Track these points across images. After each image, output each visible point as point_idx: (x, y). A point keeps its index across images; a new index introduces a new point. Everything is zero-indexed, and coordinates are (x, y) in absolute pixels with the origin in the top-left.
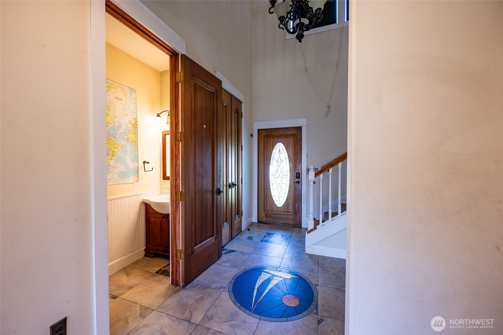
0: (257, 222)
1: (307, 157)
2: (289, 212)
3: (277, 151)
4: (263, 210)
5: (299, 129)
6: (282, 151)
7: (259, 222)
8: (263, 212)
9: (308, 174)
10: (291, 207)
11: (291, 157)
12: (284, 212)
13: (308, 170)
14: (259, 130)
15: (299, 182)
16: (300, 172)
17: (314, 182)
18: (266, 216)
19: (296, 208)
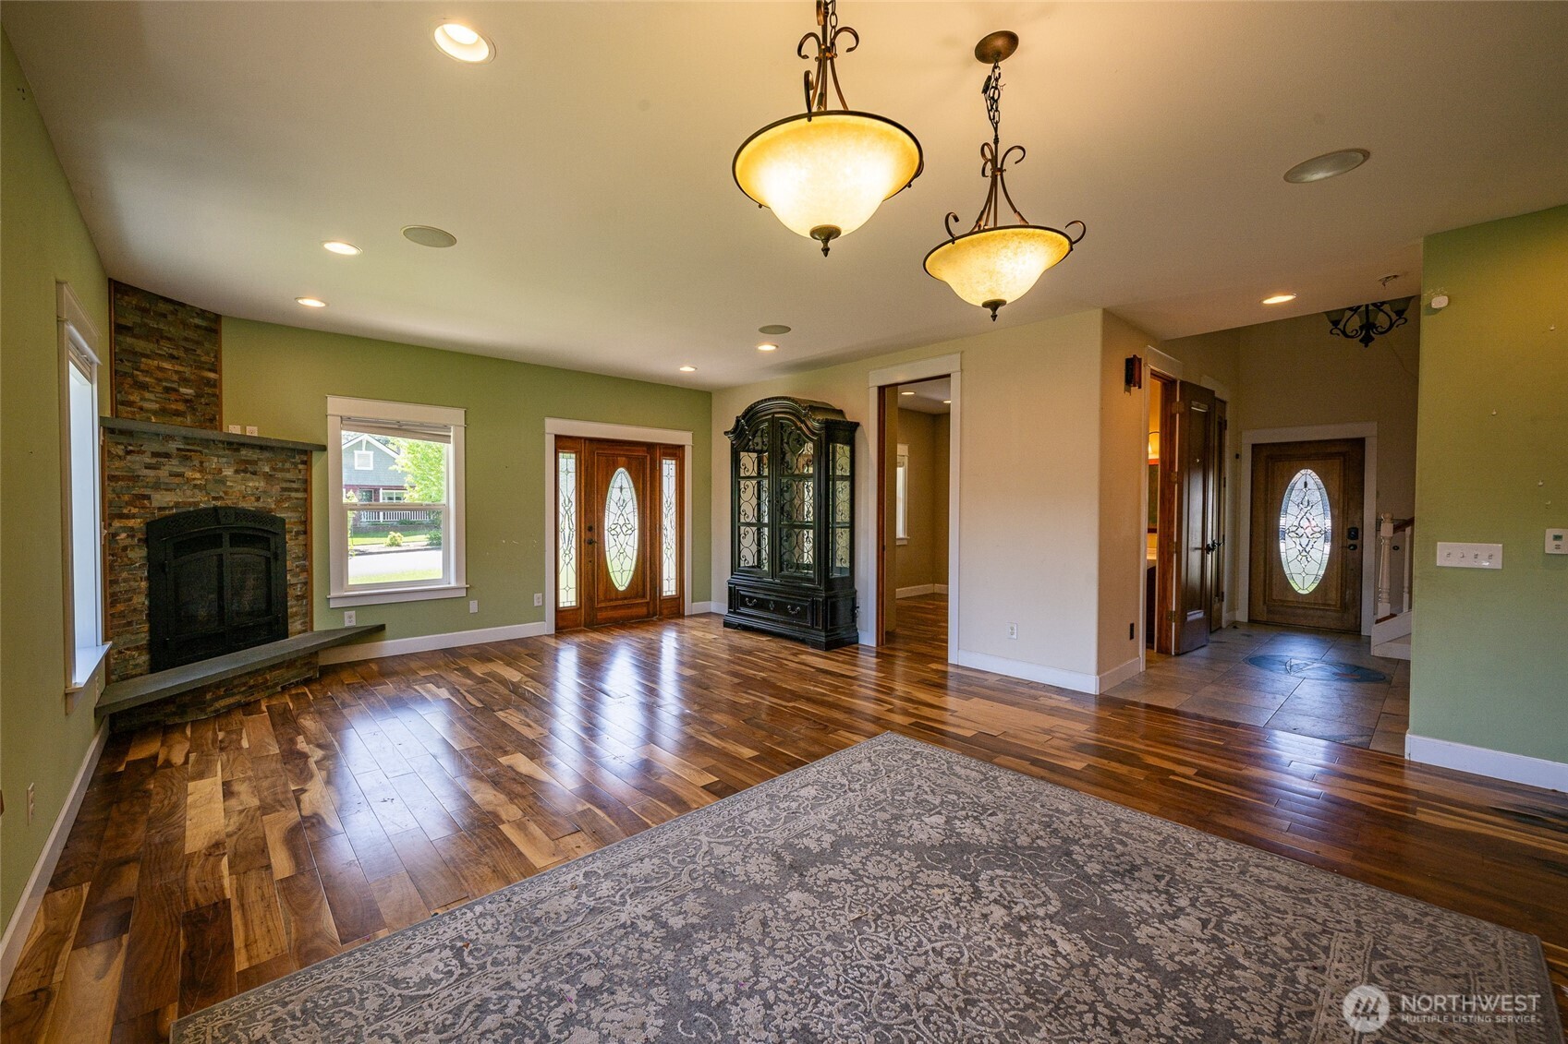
0: (1246, 620)
1: (1377, 497)
2: (1329, 605)
3: (1300, 485)
4: (1262, 598)
5: (1360, 442)
6: (1311, 484)
7: (1252, 621)
8: (1261, 603)
9: (1378, 529)
10: (1333, 596)
11: (1336, 497)
12: (1315, 604)
13: (1379, 523)
14: (1254, 446)
15: (1355, 547)
16: (1357, 525)
17: (1394, 548)
18: (1269, 612)
19: (1347, 597)
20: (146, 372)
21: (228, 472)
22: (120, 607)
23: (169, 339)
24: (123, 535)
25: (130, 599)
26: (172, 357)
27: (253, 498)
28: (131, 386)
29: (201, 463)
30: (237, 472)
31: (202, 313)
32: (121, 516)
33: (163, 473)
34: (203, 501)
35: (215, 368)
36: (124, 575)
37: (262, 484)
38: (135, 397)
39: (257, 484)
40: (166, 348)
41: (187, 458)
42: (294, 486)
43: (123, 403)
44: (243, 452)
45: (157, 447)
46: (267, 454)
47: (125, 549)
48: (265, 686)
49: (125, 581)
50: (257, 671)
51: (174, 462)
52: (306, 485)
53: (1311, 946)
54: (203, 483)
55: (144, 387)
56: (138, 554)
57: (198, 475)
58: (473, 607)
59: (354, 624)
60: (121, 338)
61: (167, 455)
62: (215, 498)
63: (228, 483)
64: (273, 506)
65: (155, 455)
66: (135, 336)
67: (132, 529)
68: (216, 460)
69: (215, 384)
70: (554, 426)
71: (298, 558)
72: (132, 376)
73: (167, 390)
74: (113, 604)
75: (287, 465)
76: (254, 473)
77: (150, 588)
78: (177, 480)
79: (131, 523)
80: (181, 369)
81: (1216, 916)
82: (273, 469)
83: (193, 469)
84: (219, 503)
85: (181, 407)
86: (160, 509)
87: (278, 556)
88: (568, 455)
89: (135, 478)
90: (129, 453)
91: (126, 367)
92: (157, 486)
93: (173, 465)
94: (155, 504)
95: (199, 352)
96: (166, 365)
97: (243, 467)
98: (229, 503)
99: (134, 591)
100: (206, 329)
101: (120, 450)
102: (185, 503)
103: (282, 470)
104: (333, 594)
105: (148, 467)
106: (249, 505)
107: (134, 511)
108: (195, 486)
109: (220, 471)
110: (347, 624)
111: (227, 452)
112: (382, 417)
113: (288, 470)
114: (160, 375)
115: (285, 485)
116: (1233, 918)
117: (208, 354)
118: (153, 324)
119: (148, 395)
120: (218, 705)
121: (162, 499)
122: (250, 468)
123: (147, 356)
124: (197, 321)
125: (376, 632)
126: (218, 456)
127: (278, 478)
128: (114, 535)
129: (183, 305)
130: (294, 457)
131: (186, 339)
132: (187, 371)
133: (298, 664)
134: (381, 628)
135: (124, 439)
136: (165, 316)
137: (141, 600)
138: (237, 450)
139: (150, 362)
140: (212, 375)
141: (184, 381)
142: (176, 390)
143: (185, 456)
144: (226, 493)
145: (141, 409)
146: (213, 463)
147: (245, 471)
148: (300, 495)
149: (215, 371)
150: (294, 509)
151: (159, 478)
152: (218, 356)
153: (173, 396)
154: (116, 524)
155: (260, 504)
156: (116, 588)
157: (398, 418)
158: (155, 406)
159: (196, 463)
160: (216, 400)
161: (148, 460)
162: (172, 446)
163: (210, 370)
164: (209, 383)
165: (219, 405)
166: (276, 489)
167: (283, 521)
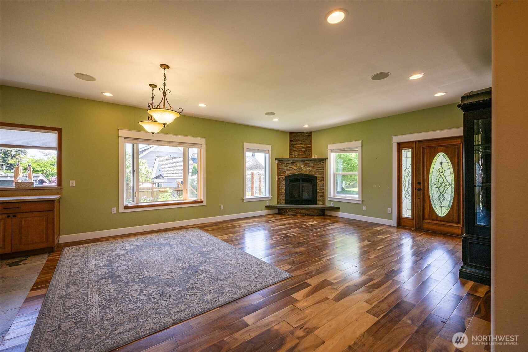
20: (295, 148)
21: (302, 166)
22: (280, 191)
23: (300, 140)
24: (281, 179)
25: (282, 190)
26: (301, 143)
27: (308, 172)
28: (292, 151)
29: (296, 165)
30: (304, 166)
31: (307, 133)
32: (281, 175)
33: (288, 167)
34: (296, 172)
35: (311, 144)
36: (281, 186)
37: (311, 168)
38: (293, 153)
39: (309, 169)
40: (299, 142)
41: (293, 164)
42: (320, 168)
43: (291, 155)
44: (306, 162)
45: (287, 163)
46: (312, 162)
47: (281, 181)
48: (300, 213)
49: (281, 187)
50: (298, 209)
51: (290, 165)
52: (324, 168)
53: (105, 311)
54: (296, 169)
55: (295, 151)
56: (283, 182)
57: (295, 167)
58: (364, 208)
59: (333, 205)
60: (291, 143)
61: (289, 164)
62: (299, 172)
63: (302, 169)
64: (314, 173)
65: (287, 164)
66: (294, 142)
67: (282, 178)
68: (299, 164)
69: (311, 147)
70: (396, 139)
71: (321, 186)
72: (293, 149)
73: (299, 150)
74: (279, 190)
75: (318, 164)
76: (309, 166)
77: (285, 188)
78: (291, 168)
79: (282, 176)
80: (302, 145)
81: (132, 300)
82: (314, 165)
83: (294, 166)
84: (300, 173)
85: (302, 153)
86: (287, 174)
87: (315, 186)
88: (407, 150)
89: (283, 168)
90: (282, 164)
91: (292, 148)
92: (287, 170)
93: (290, 166)
94: (287, 173)
95: (306, 141)
96: (299, 146)
97: (306, 165)
98: (302, 173)
99: (283, 189)
100: (308, 136)
101: (280, 164)
102: (292, 173)
103: (317, 165)
104: (329, 197)
105: (285, 166)
106: (308, 173)
107: (283, 174)
108: (294, 169)
109: (300, 166)
110: (332, 205)
111: (302, 162)
112: (340, 148)
113: (318, 165)
114: (298, 148)
115: (317, 168)
116: (127, 303)
117: (308, 141)
118: (297, 138)
119: (296, 152)
120: (289, 213)
121: (288, 172)
122: (308, 165)
123: (296, 145)
124: (306, 135)
125: (337, 209)
126: (300, 163)
127: (315, 167)
128: (280, 179)
129: (303, 132)
130: (320, 162)
131: (303, 139)
132: (304, 146)
133: (310, 210)
134: (339, 208)
135: (281, 162)
136: (299, 136)
137: (283, 190)
138: (305, 161)
139: (296, 146)
140: (309, 145)
141: (303, 148)
142: (301, 150)
143: (292, 164)
144: (301, 171)
145: (294, 155)
146: (298, 165)
147: (306, 166)
148: (322, 171)
149: (310, 144)
150: (320, 174)
151: (287, 168)
152: (311, 141)
153: (300, 151)
154: (280, 177)
155: (310, 173)
156: (280, 188)
157: (344, 148)
158: (297, 154)
159: (295, 165)
160: (311, 150)
161: (285, 165)
162: (290, 162)
163: (309, 144)
164: (309, 147)
165: (311, 151)
166: (315, 170)
167: (316, 177)
